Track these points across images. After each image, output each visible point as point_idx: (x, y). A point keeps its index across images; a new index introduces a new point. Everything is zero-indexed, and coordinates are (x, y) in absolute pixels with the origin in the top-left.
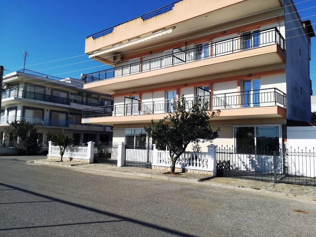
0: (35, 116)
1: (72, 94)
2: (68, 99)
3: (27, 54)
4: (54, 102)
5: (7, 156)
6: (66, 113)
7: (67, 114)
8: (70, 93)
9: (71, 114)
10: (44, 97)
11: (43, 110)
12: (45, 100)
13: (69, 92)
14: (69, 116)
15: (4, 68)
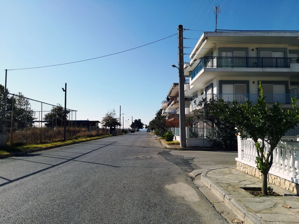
0: (236, 92)
1: (291, 52)
2: (285, 58)
3: (218, 8)
4: (262, 67)
5: (195, 150)
6: (285, 83)
7: (286, 85)
8: (288, 51)
9: (293, 83)
10: (247, 62)
11: (247, 82)
12: (248, 66)
13: (286, 49)
14: (291, 87)
15: (184, 28)
